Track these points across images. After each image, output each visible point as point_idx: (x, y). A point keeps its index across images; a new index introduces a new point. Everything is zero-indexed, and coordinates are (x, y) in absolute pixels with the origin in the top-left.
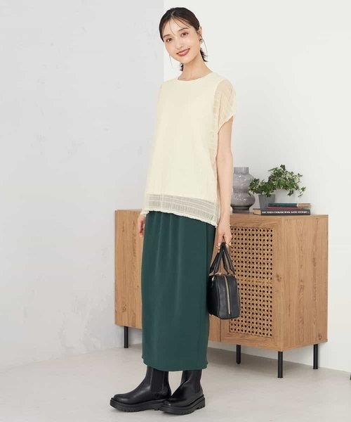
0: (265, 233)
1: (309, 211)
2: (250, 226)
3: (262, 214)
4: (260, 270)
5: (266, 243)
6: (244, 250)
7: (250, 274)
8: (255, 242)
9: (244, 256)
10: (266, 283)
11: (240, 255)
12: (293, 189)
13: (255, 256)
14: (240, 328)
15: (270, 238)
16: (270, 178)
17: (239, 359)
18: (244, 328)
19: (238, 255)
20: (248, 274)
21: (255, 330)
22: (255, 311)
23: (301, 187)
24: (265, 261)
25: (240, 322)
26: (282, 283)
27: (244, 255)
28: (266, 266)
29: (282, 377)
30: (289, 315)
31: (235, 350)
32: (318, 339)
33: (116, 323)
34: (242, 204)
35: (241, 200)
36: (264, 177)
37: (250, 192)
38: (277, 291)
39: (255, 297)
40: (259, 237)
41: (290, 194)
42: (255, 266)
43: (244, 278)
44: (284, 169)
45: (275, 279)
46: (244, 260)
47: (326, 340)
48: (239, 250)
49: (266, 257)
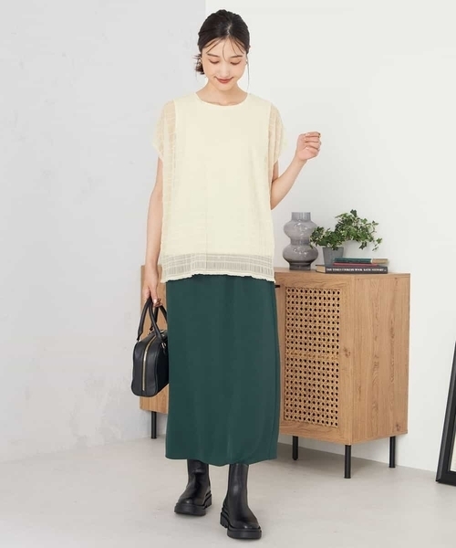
0: (331, 295)
1: (386, 268)
2: (311, 286)
3: (327, 272)
4: (324, 343)
5: (331, 308)
6: (304, 317)
7: (311, 347)
8: (318, 307)
9: (303, 325)
10: (330, 359)
11: (299, 323)
12: (367, 241)
13: (317, 324)
14: (297, 415)
15: (336, 302)
16: (337, 227)
17: (296, 454)
18: (303, 416)
19: (296, 323)
20: (308, 347)
21: (316, 418)
22: (317, 394)
23: (376, 238)
24: (330, 331)
25: (298, 407)
26: (351, 358)
27: (304, 323)
28: (331, 338)
29: (349, 477)
30: (360, 400)
31: (290, 442)
32: (395, 429)
33: (141, 408)
34: (301, 259)
35: (301, 253)
36: (330, 225)
37: (312, 243)
38: (345, 369)
39: (316, 376)
40: (322, 301)
41: (362, 247)
42: (318, 336)
43: (303, 352)
44: (355, 216)
45: (342, 354)
46: (303, 329)
47: (405, 431)
48: (298, 317)
49: (331, 325)
